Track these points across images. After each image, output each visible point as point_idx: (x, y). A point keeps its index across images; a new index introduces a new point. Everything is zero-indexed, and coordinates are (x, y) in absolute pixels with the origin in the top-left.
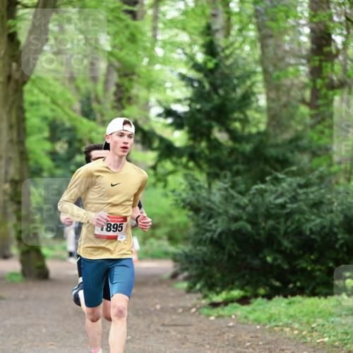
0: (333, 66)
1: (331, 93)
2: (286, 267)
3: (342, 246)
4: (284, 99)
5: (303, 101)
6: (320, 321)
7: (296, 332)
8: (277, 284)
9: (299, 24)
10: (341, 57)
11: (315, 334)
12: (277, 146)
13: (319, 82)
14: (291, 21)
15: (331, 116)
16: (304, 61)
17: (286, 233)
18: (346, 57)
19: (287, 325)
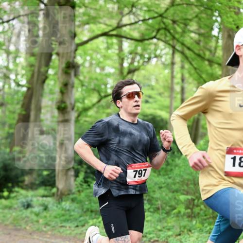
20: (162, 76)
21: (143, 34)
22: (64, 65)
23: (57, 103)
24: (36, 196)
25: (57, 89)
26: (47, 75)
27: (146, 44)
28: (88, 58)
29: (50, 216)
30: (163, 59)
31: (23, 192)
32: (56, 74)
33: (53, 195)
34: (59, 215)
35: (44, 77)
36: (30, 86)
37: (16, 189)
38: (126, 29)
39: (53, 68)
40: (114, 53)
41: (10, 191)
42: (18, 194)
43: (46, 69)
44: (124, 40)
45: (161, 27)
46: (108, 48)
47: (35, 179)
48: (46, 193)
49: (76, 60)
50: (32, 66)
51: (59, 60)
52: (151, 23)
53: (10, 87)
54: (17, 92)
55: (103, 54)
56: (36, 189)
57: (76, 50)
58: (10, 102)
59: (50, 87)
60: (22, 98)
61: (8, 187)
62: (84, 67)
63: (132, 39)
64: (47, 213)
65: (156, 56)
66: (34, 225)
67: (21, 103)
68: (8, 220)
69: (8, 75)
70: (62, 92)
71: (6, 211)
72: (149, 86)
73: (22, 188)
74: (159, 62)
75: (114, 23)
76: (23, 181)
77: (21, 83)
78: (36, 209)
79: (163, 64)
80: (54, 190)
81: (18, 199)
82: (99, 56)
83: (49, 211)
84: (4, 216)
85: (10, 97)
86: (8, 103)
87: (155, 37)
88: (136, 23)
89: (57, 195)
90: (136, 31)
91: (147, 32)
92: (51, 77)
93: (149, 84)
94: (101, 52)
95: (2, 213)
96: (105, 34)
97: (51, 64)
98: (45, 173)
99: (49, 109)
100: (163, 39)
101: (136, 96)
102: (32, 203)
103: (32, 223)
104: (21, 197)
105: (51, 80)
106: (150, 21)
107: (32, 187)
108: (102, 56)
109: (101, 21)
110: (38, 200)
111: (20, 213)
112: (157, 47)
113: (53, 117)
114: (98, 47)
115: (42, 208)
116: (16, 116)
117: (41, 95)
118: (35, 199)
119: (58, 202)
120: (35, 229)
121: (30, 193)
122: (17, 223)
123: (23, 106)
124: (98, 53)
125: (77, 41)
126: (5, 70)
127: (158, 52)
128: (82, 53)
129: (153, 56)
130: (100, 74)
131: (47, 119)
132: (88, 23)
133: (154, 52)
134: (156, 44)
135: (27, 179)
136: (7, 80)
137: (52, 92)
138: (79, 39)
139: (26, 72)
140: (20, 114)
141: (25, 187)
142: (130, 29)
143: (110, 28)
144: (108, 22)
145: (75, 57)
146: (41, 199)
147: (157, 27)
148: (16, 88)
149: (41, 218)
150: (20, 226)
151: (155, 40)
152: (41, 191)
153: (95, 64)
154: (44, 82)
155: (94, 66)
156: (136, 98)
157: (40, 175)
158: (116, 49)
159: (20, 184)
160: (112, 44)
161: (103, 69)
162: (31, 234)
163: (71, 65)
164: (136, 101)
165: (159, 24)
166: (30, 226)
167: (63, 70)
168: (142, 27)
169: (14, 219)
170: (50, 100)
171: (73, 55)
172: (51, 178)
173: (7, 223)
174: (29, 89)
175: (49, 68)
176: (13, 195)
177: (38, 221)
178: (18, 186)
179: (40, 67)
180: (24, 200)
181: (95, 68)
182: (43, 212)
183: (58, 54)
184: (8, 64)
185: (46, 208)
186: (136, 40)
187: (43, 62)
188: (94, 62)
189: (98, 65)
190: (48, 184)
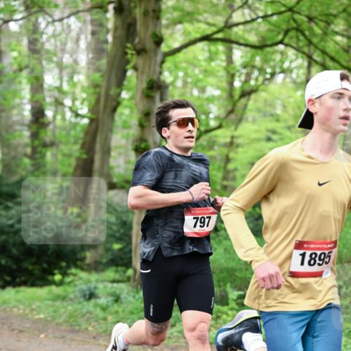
0: (46, 132)
1: (44, 150)
2: (14, 267)
3: (53, 253)
4: (13, 154)
5: (26, 155)
6: (38, 304)
7: (21, 311)
8: (8, 278)
9: (22, 104)
10: (51, 127)
11: (34, 313)
12: (8, 185)
13: (36, 143)
14: (17, 101)
15: (45, 165)
16: (26, 128)
17: (14, 245)
18: (55, 127)
19: (15, 307)
20: (292, 100)
21: (263, 38)
22: (144, 85)
23: (134, 142)
24: (103, 281)
25: (135, 121)
26: (120, 100)
27: (268, 52)
28: (181, 74)
29: (123, 311)
30: (294, 75)
31: (83, 275)
32: (131, 98)
33: (129, 279)
34: (137, 309)
35: (114, 103)
36: (94, 117)
37: (73, 270)
38: (238, 30)
39: (129, 90)
40: (219, 66)
41: (64, 274)
42: (76, 278)
43: (118, 90)
44: (235, 46)
45: (290, 27)
46: (211, 59)
47: (102, 256)
48: (117, 276)
49: (162, 78)
50: (96, 86)
51: (137, 77)
52: (277, 21)
53: (64, 118)
54: (75, 125)
55: (203, 68)
56: (103, 271)
57: (163, 62)
58: (63, 140)
59: (124, 117)
60: (82, 135)
61: (60, 268)
62: (175, 87)
63: (246, 45)
64: (119, 306)
65: (283, 71)
66: (99, 324)
67: (80, 142)
68: (60, 316)
69: (61, 100)
70: (142, 126)
71: (58, 303)
72: (272, 115)
73: (82, 269)
74: (288, 80)
75: (220, 21)
76: (83, 259)
77: (80, 112)
78: (103, 301)
79: (294, 82)
80: (130, 272)
81: (76, 286)
82: (197, 71)
83: (121, 303)
84: (55, 311)
85: (64, 133)
86: (61, 142)
87: (281, 42)
88: (253, 20)
89: (134, 280)
90: (253, 32)
91: (270, 34)
92: (125, 103)
93: (273, 111)
94: (201, 66)
95: (53, 306)
96: (206, 38)
97: (125, 83)
98: (117, 246)
99: (122, 150)
100: (294, 45)
101: (190, 124)
102: (97, 292)
103: (97, 321)
104: (81, 282)
105: (126, 107)
106: (275, 18)
107: (97, 267)
108: (201, 72)
109: (200, 18)
110: (105, 287)
111: (79, 306)
112: (285, 57)
113: (128, 162)
114: (195, 58)
115: (111, 299)
116: (73, 162)
117: (111, 130)
118: (101, 286)
119: (135, 290)
120: (101, 330)
121: (94, 277)
122: (74, 321)
123: (83, 146)
124: (195, 66)
125: (164, 48)
126: (56, 94)
127: (286, 65)
128: (172, 67)
129: (278, 70)
130: (199, 98)
131: (119, 166)
132: (181, 22)
133: (280, 64)
134: (282, 53)
135: (89, 256)
136: (60, 108)
137: (126, 126)
138: (168, 46)
139: (88, 94)
140: (78, 159)
141: (85, 267)
142: (245, 31)
143: (214, 29)
144: (211, 20)
145: (161, 73)
146: (110, 285)
147: (284, 27)
148: (73, 120)
149: (111, 314)
150: (79, 325)
151: (281, 47)
152: (111, 273)
153: (191, 83)
154: (114, 110)
155: (189, 86)
156: (190, 127)
157: (108, 250)
158: (222, 61)
159: (79, 263)
160: (217, 53)
161: (203, 90)
162: (94, 338)
163: (155, 85)
164: (189, 131)
165: (288, 21)
166: (93, 327)
167: (143, 92)
168: (262, 27)
169: (70, 316)
170: (123, 137)
171: (158, 69)
172: (126, 253)
173: (60, 321)
174: (92, 120)
175: (122, 90)
176: (68, 279)
177: (105, 319)
178: (76, 267)
179: (108, 88)
180: (85, 287)
181: (192, 88)
182: (112, 304)
183: (135, 68)
184: (61, 84)
185: (117, 299)
186: (253, 47)
187: (113, 80)
188: (189, 80)
189: (195, 84)
190: (121, 262)
